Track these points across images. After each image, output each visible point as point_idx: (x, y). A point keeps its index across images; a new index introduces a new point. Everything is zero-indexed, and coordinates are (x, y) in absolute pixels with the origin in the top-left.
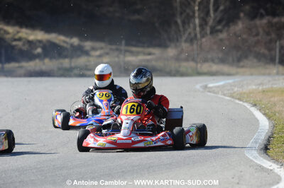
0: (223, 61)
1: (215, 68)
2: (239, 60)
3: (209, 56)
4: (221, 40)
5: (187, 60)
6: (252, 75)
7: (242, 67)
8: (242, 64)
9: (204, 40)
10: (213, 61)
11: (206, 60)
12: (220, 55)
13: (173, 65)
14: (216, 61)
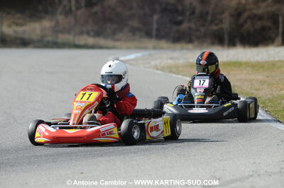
0: (98, 34)
1: (91, 41)
2: (114, 33)
3: (85, 29)
5: (62, 32)
6: (128, 48)
7: (118, 40)
8: (116, 37)
10: (88, 33)
11: (81, 33)
12: (96, 28)
13: (50, 39)
14: (92, 33)
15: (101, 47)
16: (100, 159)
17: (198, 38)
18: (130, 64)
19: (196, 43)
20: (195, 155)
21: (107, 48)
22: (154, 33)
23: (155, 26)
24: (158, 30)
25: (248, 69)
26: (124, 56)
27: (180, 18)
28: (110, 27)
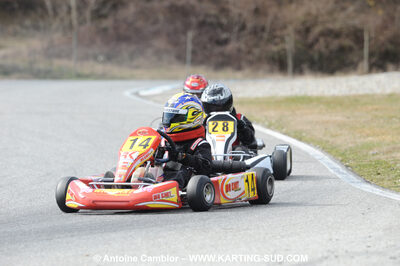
0: (109, 58)
1: (99, 68)
2: (132, 57)
3: (91, 52)
4: (105, 30)
5: (59, 56)
6: (153, 78)
7: (137, 67)
8: (135, 63)
9: (83, 29)
10: (95, 58)
11: (86, 58)
12: (106, 50)
13: (42, 65)
14: (101, 58)
15: (113, 78)
16: (113, 235)
17: (251, 63)
18: (156, 101)
19: (247, 71)
20: (248, 229)
21: (122, 78)
22: (189, 56)
23: (190, 47)
24: (194, 52)
25: (322, 106)
26: (147, 89)
27: (224, 36)
28: (125, 49)
